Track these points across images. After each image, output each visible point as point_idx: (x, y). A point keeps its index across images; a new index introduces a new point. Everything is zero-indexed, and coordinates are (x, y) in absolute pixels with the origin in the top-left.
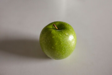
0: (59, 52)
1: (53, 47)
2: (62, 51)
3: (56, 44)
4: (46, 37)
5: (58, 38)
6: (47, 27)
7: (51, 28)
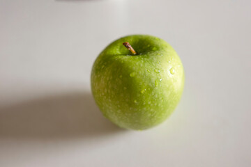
0: (152, 110)
1: (135, 102)
2: (159, 105)
3: (143, 92)
4: (111, 78)
5: (145, 74)
6: (108, 53)
7: (117, 55)
